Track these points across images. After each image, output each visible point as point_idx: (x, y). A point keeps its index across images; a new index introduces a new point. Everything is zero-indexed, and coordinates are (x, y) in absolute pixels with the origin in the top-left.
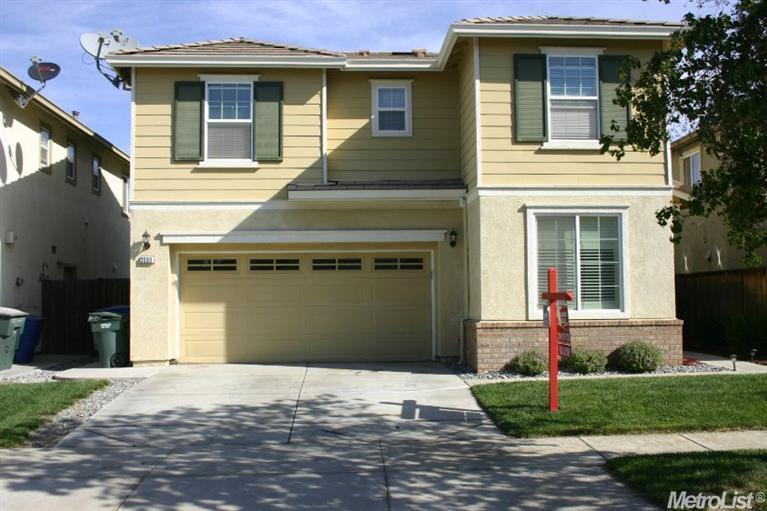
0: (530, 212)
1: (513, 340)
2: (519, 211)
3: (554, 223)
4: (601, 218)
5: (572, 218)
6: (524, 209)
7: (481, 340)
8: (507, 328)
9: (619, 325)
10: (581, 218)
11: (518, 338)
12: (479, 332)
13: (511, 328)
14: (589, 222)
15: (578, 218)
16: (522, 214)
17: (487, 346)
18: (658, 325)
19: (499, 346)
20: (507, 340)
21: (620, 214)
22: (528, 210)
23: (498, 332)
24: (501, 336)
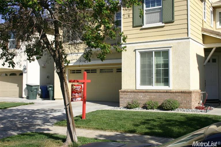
0: (137, 51)
1: (130, 96)
2: (134, 51)
3: (146, 55)
4: (162, 52)
5: (152, 52)
6: (135, 51)
7: (121, 96)
8: (129, 92)
9: (167, 92)
10: (155, 52)
11: (132, 95)
12: (120, 93)
13: (130, 92)
14: (158, 53)
15: (154, 52)
16: (135, 52)
17: (122, 98)
18: (182, 92)
19: (126, 98)
20: (128, 96)
21: (169, 50)
22: (136, 51)
23: (125, 93)
24: (127, 95)
